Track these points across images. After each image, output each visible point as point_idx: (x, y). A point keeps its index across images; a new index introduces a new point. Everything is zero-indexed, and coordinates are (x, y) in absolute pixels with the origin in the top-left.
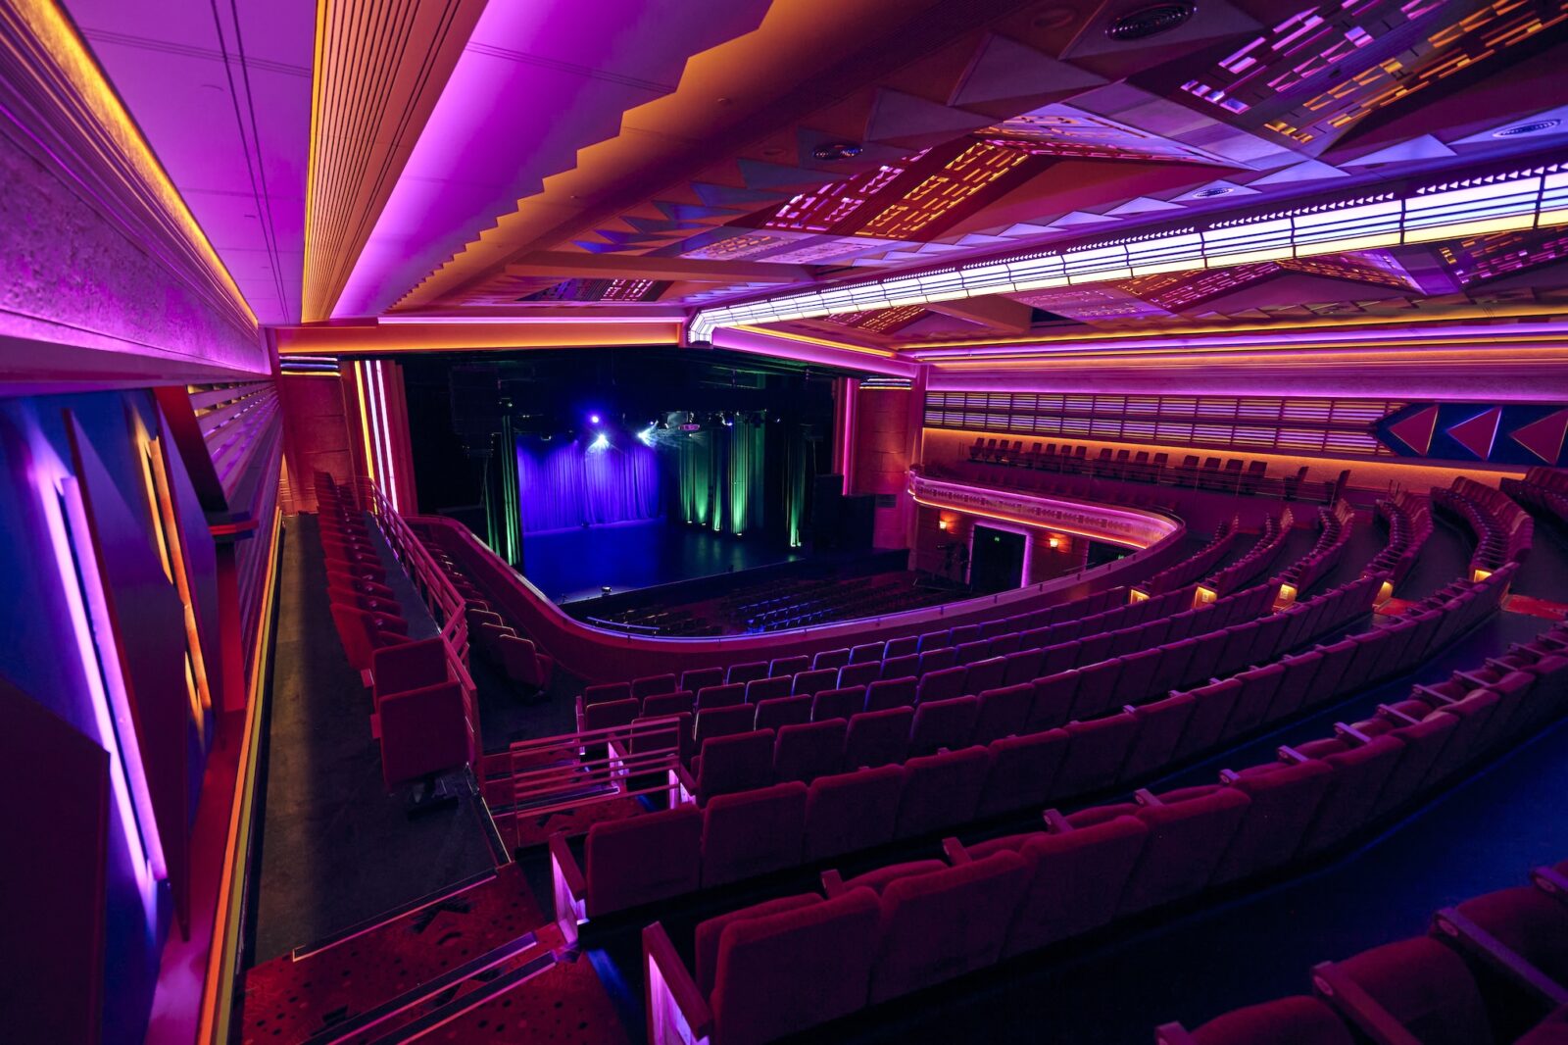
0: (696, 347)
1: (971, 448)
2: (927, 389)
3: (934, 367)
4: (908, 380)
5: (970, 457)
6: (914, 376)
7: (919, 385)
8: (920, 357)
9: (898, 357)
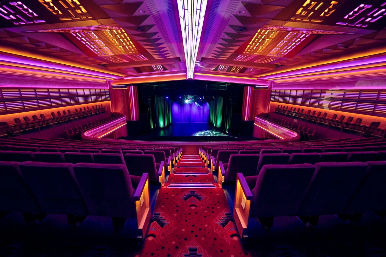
0: (188, 80)
1: (276, 108)
2: (272, 89)
3: (274, 82)
4: (267, 87)
5: (275, 111)
6: (269, 85)
7: (270, 88)
8: (267, 79)
9: (258, 79)
